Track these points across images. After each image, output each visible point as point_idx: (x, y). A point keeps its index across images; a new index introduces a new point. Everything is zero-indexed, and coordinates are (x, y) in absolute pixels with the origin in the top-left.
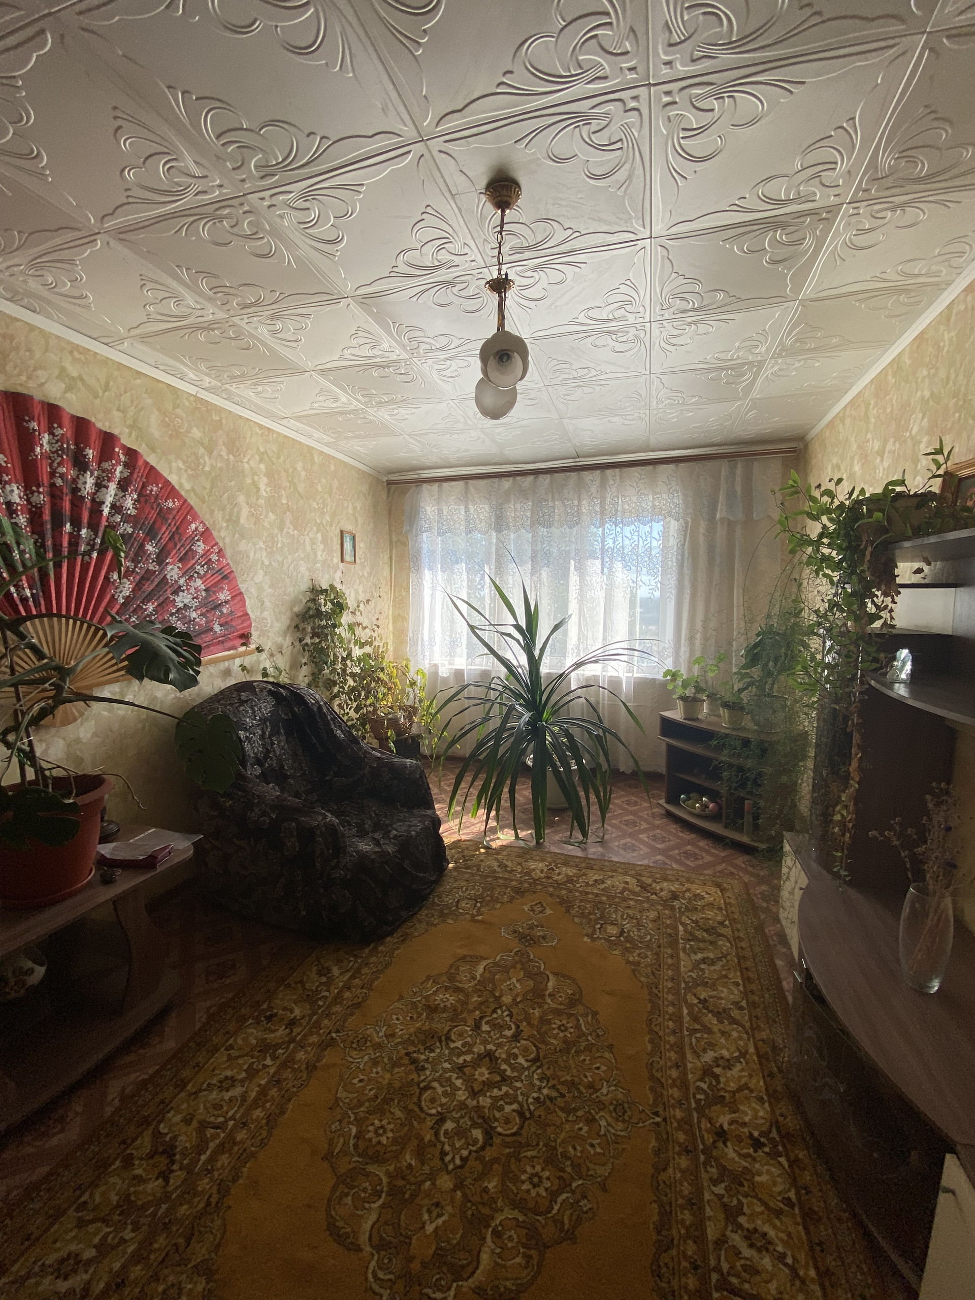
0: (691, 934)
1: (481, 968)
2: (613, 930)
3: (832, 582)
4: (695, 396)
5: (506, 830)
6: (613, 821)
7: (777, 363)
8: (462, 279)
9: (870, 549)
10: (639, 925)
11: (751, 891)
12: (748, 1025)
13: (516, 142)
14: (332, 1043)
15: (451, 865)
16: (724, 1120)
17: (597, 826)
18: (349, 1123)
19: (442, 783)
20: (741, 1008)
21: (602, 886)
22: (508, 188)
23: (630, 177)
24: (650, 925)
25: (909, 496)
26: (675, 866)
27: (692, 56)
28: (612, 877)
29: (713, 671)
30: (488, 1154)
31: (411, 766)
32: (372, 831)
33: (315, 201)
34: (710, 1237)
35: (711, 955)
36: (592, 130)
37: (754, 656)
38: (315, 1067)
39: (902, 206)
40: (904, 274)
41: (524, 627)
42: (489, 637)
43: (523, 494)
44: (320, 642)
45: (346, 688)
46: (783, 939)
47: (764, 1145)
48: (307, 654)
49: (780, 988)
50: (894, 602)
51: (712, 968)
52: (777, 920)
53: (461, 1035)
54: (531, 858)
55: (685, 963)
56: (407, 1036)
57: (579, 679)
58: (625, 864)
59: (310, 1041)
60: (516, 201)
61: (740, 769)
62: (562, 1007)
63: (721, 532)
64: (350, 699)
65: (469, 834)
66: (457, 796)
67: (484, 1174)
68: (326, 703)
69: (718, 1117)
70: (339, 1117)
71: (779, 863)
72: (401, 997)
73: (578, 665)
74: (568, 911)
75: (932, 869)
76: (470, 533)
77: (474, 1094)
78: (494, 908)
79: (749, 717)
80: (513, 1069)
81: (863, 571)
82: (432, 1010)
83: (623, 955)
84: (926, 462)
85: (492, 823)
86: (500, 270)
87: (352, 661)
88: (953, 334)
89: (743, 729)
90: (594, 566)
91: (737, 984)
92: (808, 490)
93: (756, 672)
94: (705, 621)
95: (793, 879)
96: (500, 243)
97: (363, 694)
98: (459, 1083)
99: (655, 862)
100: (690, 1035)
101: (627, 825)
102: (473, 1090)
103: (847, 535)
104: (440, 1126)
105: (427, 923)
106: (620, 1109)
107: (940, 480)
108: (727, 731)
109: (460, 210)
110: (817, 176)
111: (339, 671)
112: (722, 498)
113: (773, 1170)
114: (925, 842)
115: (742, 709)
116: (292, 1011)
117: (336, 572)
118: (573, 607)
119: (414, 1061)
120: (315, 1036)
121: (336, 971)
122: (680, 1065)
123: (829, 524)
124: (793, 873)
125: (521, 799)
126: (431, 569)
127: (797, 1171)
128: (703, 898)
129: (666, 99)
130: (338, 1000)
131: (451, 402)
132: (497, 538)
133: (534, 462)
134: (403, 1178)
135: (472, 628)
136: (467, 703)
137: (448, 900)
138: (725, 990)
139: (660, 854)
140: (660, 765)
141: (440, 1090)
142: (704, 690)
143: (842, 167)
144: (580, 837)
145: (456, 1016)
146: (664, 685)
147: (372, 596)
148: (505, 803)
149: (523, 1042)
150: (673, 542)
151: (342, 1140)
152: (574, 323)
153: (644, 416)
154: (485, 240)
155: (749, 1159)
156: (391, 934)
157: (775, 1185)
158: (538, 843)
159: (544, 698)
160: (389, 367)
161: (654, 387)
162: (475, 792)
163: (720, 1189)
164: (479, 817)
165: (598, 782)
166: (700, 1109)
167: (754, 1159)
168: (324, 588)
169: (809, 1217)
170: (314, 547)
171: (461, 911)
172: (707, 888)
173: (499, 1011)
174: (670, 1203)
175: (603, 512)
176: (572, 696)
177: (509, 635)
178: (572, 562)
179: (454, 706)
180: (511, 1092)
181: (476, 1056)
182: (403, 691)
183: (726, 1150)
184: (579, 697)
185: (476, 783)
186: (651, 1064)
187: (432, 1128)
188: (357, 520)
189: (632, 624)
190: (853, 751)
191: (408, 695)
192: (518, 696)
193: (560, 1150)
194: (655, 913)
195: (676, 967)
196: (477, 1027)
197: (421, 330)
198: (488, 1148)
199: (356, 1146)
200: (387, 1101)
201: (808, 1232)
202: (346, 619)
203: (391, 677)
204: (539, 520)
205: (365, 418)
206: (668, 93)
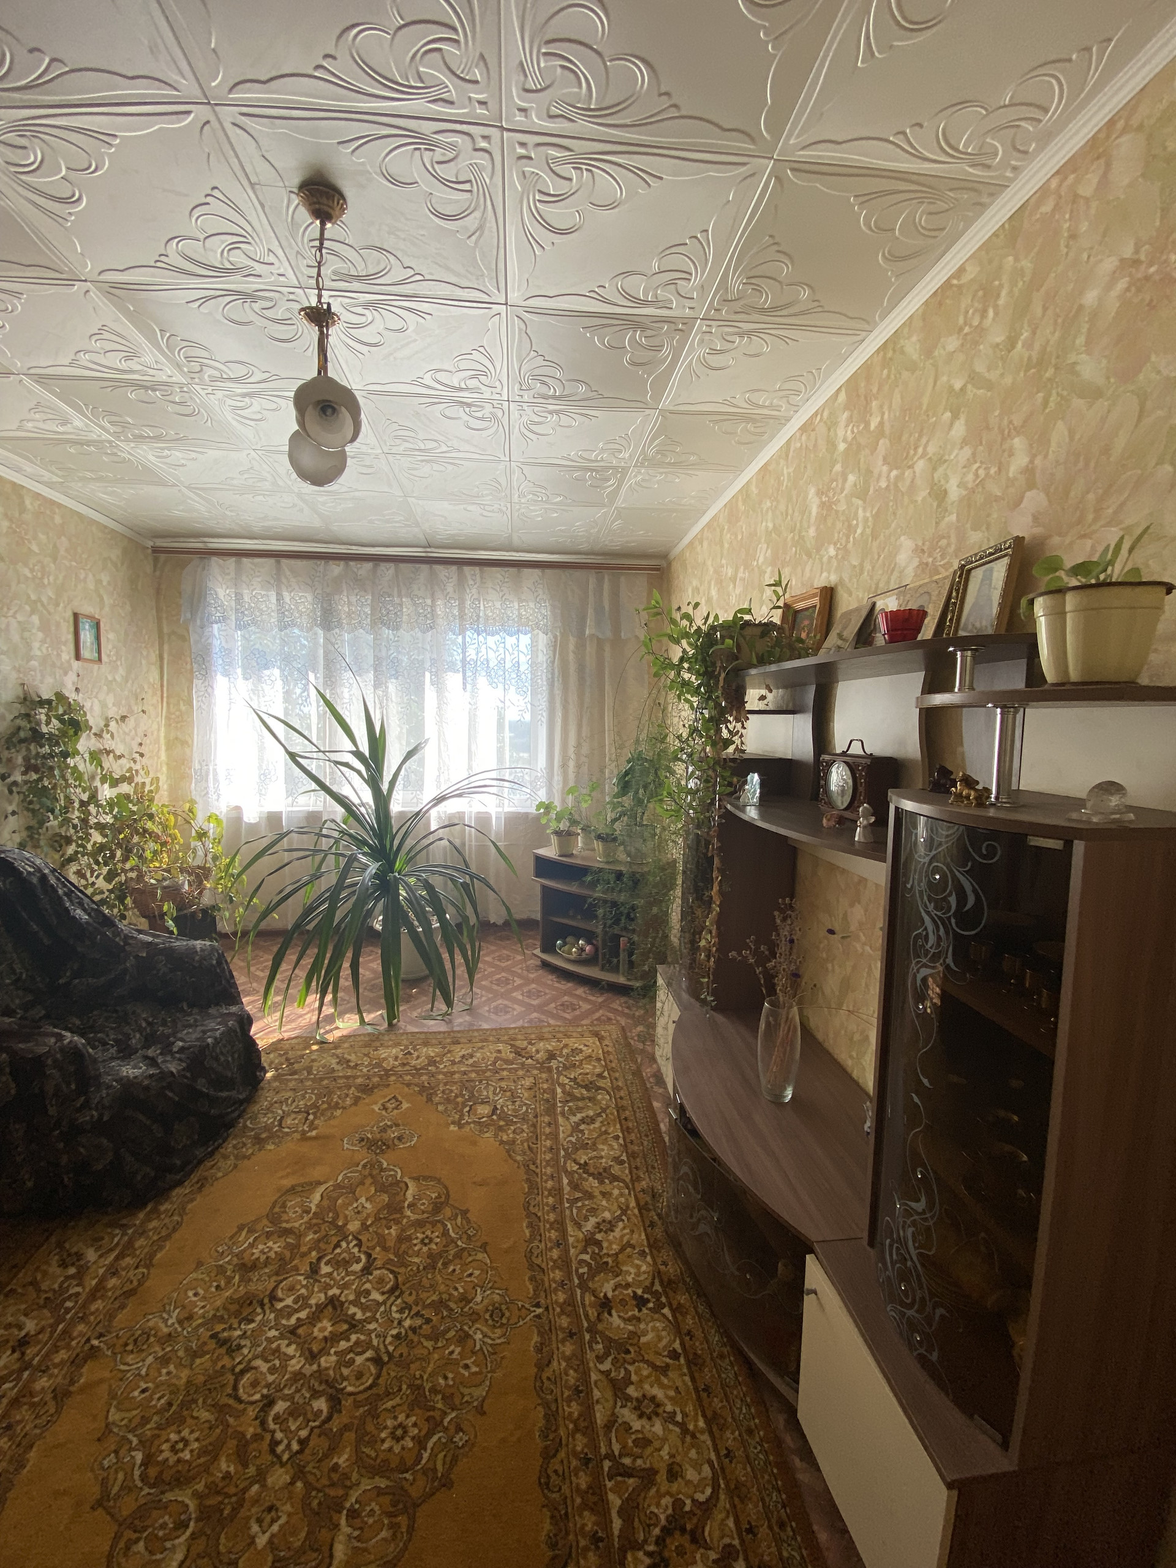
0: (570, 1094)
1: (316, 1197)
2: (483, 1110)
3: (692, 707)
4: (559, 495)
5: (347, 1016)
6: (483, 983)
7: (639, 472)
8: (267, 294)
9: (723, 675)
10: (513, 1097)
11: (629, 1034)
12: (628, 1180)
13: (339, 143)
14: (93, 1353)
15: (269, 1075)
16: (607, 1288)
17: (463, 991)
18: (131, 1449)
19: (252, 969)
20: (622, 1163)
21: (471, 1061)
22: (330, 197)
23: (481, 228)
24: (526, 1095)
25: (755, 625)
26: (552, 1022)
27: (548, 110)
28: (482, 1048)
29: (586, 801)
30: (335, 1425)
31: (202, 950)
32: (143, 1047)
33: (36, 140)
34: (599, 1421)
35: (591, 1113)
36: (436, 159)
37: (625, 784)
38: (67, 1394)
39: (749, 333)
40: (749, 401)
41: (367, 754)
42: (318, 767)
43: (360, 584)
44: (40, 779)
45: (89, 847)
46: (659, 1079)
47: (648, 1301)
48: (16, 798)
49: (657, 1130)
50: (743, 727)
51: (592, 1126)
52: (653, 1059)
53: (291, 1289)
54: (382, 1045)
55: (564, 1126)
56: (212, 1313)
57: (440, 818)
58: (496, 1030)
59: (57, 1360)
60: (341, 216)
61: (614, 904)
62: (426, 1215)
63: (590, 649)
64: (97, 863)
65: (295, 1029)
66: (276, 983)
67: (333, 1450)
68: (54, 871)
69: (602, 1286)
70: (113, 1447)
71: (653, 999)
72: (200, 1264)
73: (439, 800)
74: (429, 1100)
75: (781, 982)
76: (286, 628)
77: (313, 1357)
78: (333, 1117)
79: (622, 848)
80: (364, 1308)
81: (718, 697)
82: (247, 1268)
83: (496, 1136)
84: (769, 591)
85: (328, 1010)
86: (320, 296)
87: (98, 806)
88: (791, 470)
89: (616, 862)
90: (453, 680)
91: (617, 1138)
92: (670, 612)
93: (627, 801)
94: (578, 746)
95: (666, 1014)
96: (319, 263)
97: (119, 853)
98: (291, 1350)
99: (530, 1021)
100: (570, 1208)
101: (498, 985)
102: (310, 1351)
103: (704, 660)
104: (267, 1413)
105: (237, 1157)
106: (496, 1313)
107: (780, 611)
108: (601, 866)
109: (262, 206)
110: (672, 283)
111: (76, 821)
112: (590, 612)
113: (658, 1324)
114: (775, 958)
115: (615, 840)
116: (20, 1327)
117: (66, 674)
118: (430, 730)
119: (222, 1343)
120: (63, 1351)
121: (91, 1255)
122: (561, 1243)
123: (688, 649)
124: (666, 1008)
125: (367, 973)
126: (226, 674)
127: (680, 1318)
128: (581, 1051)
129: (521, 151)
130: (99, 1294)
131: (252, 452)
132: (325, 638)
133: (373, 546)
134: (218, 1493)
135: (293, 756)
136: (287, 857)
137: (266, 1120)
138: (605, 1148)
139: (535, 1011)
140: (534, 910)
141: (264, 1367)
142: (578, 823)
143: (695, 281)
144: (444, 1008)
145: (282, 1266)
146: (537, 818)
147: (131, 712)
148: (345, 981)
149: (378, 1272)
150: (542, 658)
151: (121, 1476)
152: (417, 382)
153: (504, 509)
154: (298, 252)
155: (634, 1322)
156: (180, 1183)
157: (660, 1339)
158: (390, 1024)
159: (396, 843)
160: (156, 390)
161: (515, 477)
162: (302, 974)
163: (606, 1366)
164: (310, 1005)
165: (465, 940)
166: (583, 1286)
167: (639, 1320)
168: (45, 697)
169: (694, 1363)
170: (26, 634)
171: (286, 1130)
172: (584, 1040)
173: (344, 1244)
174: (556, 1400)
175: (462, 617)
176: (431, 838)
177: (347, 765)
178: (428, 675)
179: (267, 863)
180: (362, 1337)
181: (314, 1309)
182: (186, 847)
183: (611, 1319)
184: (441, 839)
185: (302, 962)
186: (531, 1251)
187: (256, 1418)
188: (102, 599)
189: (500, 751)
190: (715, 874)
191: (195, 852)
192: (361, 843)
193: (427, 1386)
194: (532, 1080)
195: (555, 1136)
196: (314, 1270)
197: (206, 349)
198: (335, 1416)
199: (144, 1478)
200: (187, 1404)
201: (693, 1379)
202: (85, 743)
203: (165, 827)
204: (381, 619)
205: (115, 454)
206: (523, 145)
